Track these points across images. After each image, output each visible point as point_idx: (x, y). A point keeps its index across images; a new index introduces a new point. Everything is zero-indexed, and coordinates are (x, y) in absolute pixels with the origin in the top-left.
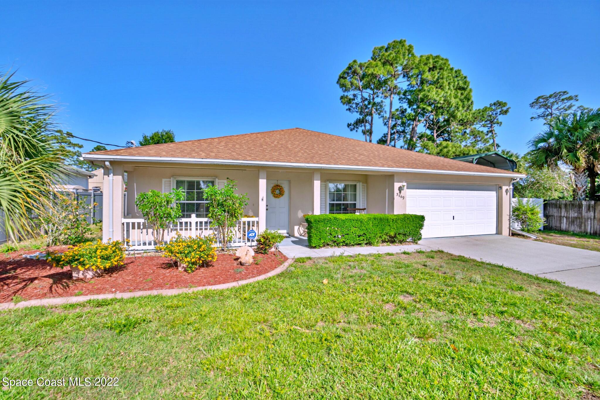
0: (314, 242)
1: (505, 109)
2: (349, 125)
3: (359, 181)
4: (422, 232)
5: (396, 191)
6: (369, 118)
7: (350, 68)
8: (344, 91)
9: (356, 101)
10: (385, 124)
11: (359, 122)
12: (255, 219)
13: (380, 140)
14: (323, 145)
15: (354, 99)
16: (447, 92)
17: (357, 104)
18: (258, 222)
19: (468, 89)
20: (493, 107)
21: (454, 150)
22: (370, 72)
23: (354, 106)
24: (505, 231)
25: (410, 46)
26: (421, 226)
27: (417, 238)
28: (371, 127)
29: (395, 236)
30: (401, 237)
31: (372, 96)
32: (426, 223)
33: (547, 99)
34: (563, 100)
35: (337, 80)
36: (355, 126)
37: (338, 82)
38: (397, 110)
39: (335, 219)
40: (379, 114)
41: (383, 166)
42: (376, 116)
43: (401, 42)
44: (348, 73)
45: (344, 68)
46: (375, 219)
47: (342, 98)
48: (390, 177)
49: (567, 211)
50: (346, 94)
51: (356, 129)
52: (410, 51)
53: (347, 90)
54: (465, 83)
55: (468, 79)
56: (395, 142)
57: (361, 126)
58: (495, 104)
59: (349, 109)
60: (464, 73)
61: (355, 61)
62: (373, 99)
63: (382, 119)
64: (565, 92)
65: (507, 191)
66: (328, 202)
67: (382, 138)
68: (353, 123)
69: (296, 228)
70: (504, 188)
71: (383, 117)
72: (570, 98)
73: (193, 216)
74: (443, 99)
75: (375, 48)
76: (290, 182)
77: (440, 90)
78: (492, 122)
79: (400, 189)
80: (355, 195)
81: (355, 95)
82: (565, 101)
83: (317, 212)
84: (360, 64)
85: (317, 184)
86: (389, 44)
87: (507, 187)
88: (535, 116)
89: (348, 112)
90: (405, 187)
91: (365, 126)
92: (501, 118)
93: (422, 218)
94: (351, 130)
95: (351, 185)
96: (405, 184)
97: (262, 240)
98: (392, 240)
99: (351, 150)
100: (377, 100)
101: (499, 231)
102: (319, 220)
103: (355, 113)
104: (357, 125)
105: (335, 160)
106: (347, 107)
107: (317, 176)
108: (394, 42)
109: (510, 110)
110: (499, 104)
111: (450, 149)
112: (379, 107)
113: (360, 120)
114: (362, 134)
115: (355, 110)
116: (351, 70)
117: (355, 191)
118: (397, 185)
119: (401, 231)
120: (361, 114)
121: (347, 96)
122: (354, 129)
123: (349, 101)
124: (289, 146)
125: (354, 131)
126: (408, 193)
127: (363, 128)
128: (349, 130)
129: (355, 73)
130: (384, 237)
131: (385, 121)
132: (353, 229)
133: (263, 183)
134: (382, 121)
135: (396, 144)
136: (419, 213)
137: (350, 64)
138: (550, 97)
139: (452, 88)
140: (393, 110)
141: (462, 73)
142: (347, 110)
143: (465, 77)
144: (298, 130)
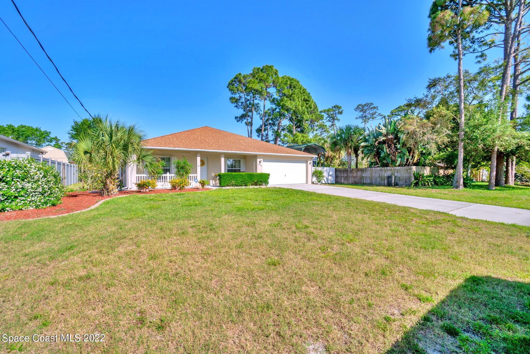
0: (222, 184)
1: (340, 110)
2: (236, 118)
3: (242, 158)
4: (269, 181)
5: (258, 163)
6: (250, 114)
7: (236, 78)
8: (232, 94)
9: (241, 101)
10: (261, 119)
11: (243, 117)
12: (195, 175)
13: (257, 129)
14: (224, 140)
15: (240, 100)
16: (296, 103)
17: (242, 103)
18: (197, 176)
19: (311, 101)
20: (334, 109)
21: (302, 139)
22: (250, 86)
23: (240, 104)
24: (310, 182)
25: (276, 71)
26: (268, 178)
27: (267, 183)
28: (252, 120)
29: (257, 182)
30: (260, 183)
31: (252, 99)
32: (270, 177)
33: (363, 106)
34: (371, 108)
35: (227, 85)
36: (240, 119)
37: (228, 87)
38: (269, 110)
39: (231, 174)
40: (257, 112)
41: (252, 152)
42: (254, 113)
43: (270, 67)
44: (235, 81)
45: (232, 78)
46: (248, 174)
47: (231, 98)
48: (255, 157)
49: (343, 174)
50: (233, 96)
51: (241, 121)
52: (276, 74)
53: (234, 93)
54: (309, 97)
55: (311, 95)
56: (268, 132)
57: (245, 119)
58: (335, 107)
59: (237, 106)
60: (308, 91)
61: (240, 74)
62: (253, 101)
63: (259, 115)
64: (372, 103)
65: (310, 163)
66: (227, 168)
67: (259, 128)
68: (239, 116)
69: (211, 181)
70: (309, 162)
71: (260, 114)
72: (374, 108)
73: (168, 173)
74: (294, 107)
75: (254, 68)
76: (208, 158)
77: (292, 102)
78: (334, 119)
79: (260, 162)
80: (240, 165)
81: (240, 97)
82: (373, 109)
83: (223, 171)
84: (244, 76)
85: (223, 159)
86: (263, 67)
87: (310, 162)
88: (358, 117)
89: (236, 108)
90: (262, 161)
91: (247, 120)
92: (339, 116)
93: (269, 175)
94: (238, 121)
95: (238, 160)
96: (262, 160)
97: (202, 182)
98: (256, 184)
99: (238, 143)
100: (256, 102)
101: (307, 182)
102: (224, 175)
103: (241, 109)
104: (242, 118)
105: (230, 148)
106: (235, 105)
107: (223, 156)
108: (267, 66)
109: (343, 112)
110: (337, 107)
111: (299, 138)
112: (257, 107)
113: (244, 114)
114: (245, 125)
115: (241, 107)
116: (237, 79)
117: (240, 163)
118: (258, 160)
119: (260, 180)
120: (244, 111)
121: (234, 97)
122: (240, 121)
123: (237, 101)
124: (207, 140)
125: (240, 122)
126: (263, 164)
127: (246, 120)
128: (235, 121)
129: (240, 82)
130: (252, 182)
131: (261, 116)
132: (239, 179)
133: (199, 159)
134: (259, 117)
135: (269, 133)
136: (268, 173)
137: (236, 76)
138: (365, 105)
139: (300, 100)
140: (266, 109)
141: (307, 91)
142: (235, 106)
143: (309, 94)
144: (207, 128)
